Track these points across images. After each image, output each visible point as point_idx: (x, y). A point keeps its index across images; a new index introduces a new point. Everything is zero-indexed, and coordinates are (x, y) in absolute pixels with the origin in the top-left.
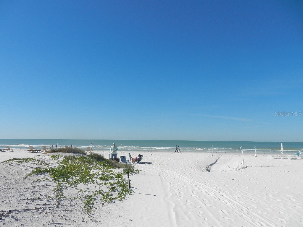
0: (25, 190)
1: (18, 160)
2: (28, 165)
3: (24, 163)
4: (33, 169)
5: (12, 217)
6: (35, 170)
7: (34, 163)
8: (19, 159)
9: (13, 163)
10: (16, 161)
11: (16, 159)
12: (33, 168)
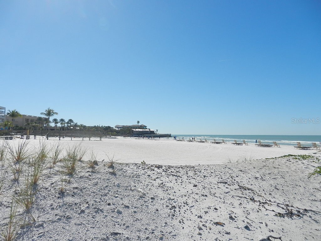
0: (314, 190)
1: (293, 157)
2: (307, 163)
3: (302, 160)
4: (315, 168)
5: (310, 217)
6: (318, 170)
7: (313, 161)
8: (295, 156)
9: (290, 159)
10: (291, 157)
11: (292, 156)
12: (314, 166)
